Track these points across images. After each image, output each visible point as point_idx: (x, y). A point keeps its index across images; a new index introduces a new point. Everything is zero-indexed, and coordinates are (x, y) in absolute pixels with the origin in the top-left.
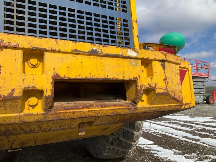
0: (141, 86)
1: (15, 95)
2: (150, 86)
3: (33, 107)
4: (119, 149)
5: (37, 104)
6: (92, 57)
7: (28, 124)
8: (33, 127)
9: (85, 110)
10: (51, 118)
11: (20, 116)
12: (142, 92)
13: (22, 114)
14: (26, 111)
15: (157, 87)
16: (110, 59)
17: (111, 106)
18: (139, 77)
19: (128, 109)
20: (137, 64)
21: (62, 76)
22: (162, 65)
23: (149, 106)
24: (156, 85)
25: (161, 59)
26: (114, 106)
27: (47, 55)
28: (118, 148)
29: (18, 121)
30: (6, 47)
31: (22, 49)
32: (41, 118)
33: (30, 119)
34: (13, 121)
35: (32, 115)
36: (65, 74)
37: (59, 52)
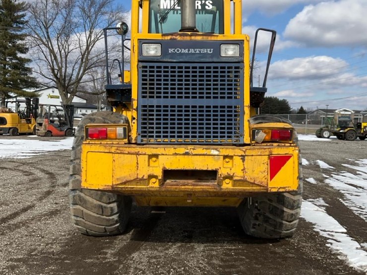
0: (220, 175)
1: (145, 178)
2: (229, 175)
3: (154, 183)
4: (267, 226)
5: (156, 182)
6: (186, 156)
7: (153, 192)
8: (156, 193)
9: (183, 187)
10: (163, 189)
11: (148, 188)
12: (222, 179)
13: (148, 186)
14: (151, 185)
15: (234, 175)
16: (198, 156)
17: (200, 186)
18: (220, 168)
19: (215, 189)
20: (219, 159)
21: (168, 168)
22: (241, 159)
23: (232, 188)
24: (234, 174)
25: (240, 155)
26: (203, 186)
27: (160, 157)
28: (265, 225)
29: (147, 190)
30: (141, 154)
31: (148, 155)
32: (158, 189)
33: (153, 189)
34: (144, 189)
35: (153, 187)
36: (169, 167)
37: (166, 155)
